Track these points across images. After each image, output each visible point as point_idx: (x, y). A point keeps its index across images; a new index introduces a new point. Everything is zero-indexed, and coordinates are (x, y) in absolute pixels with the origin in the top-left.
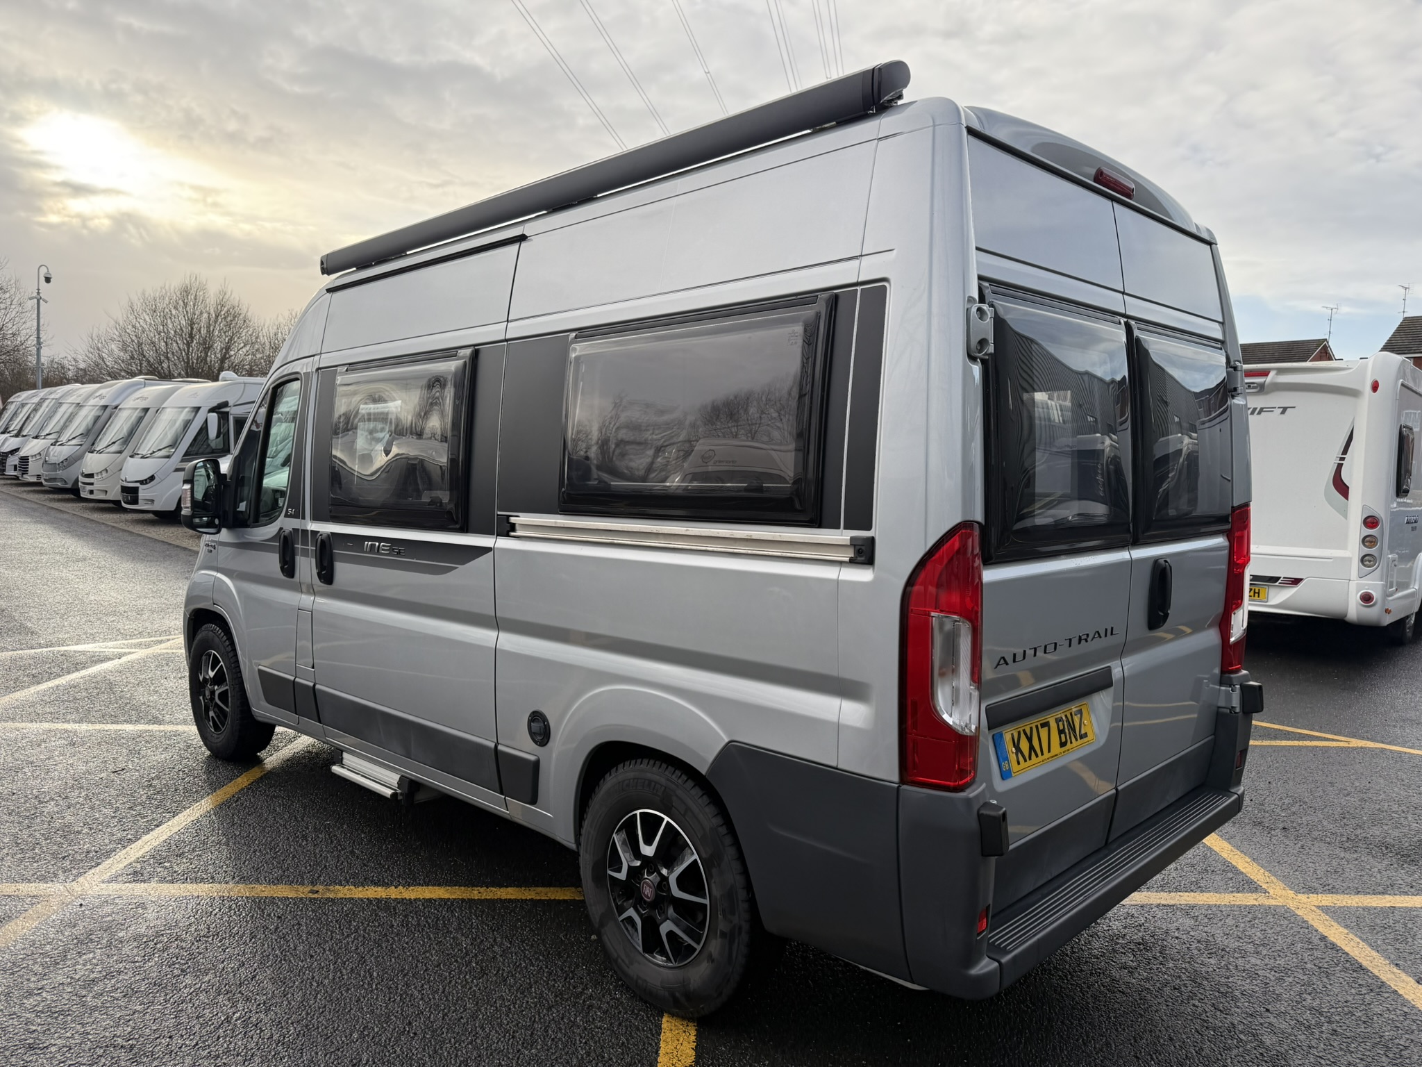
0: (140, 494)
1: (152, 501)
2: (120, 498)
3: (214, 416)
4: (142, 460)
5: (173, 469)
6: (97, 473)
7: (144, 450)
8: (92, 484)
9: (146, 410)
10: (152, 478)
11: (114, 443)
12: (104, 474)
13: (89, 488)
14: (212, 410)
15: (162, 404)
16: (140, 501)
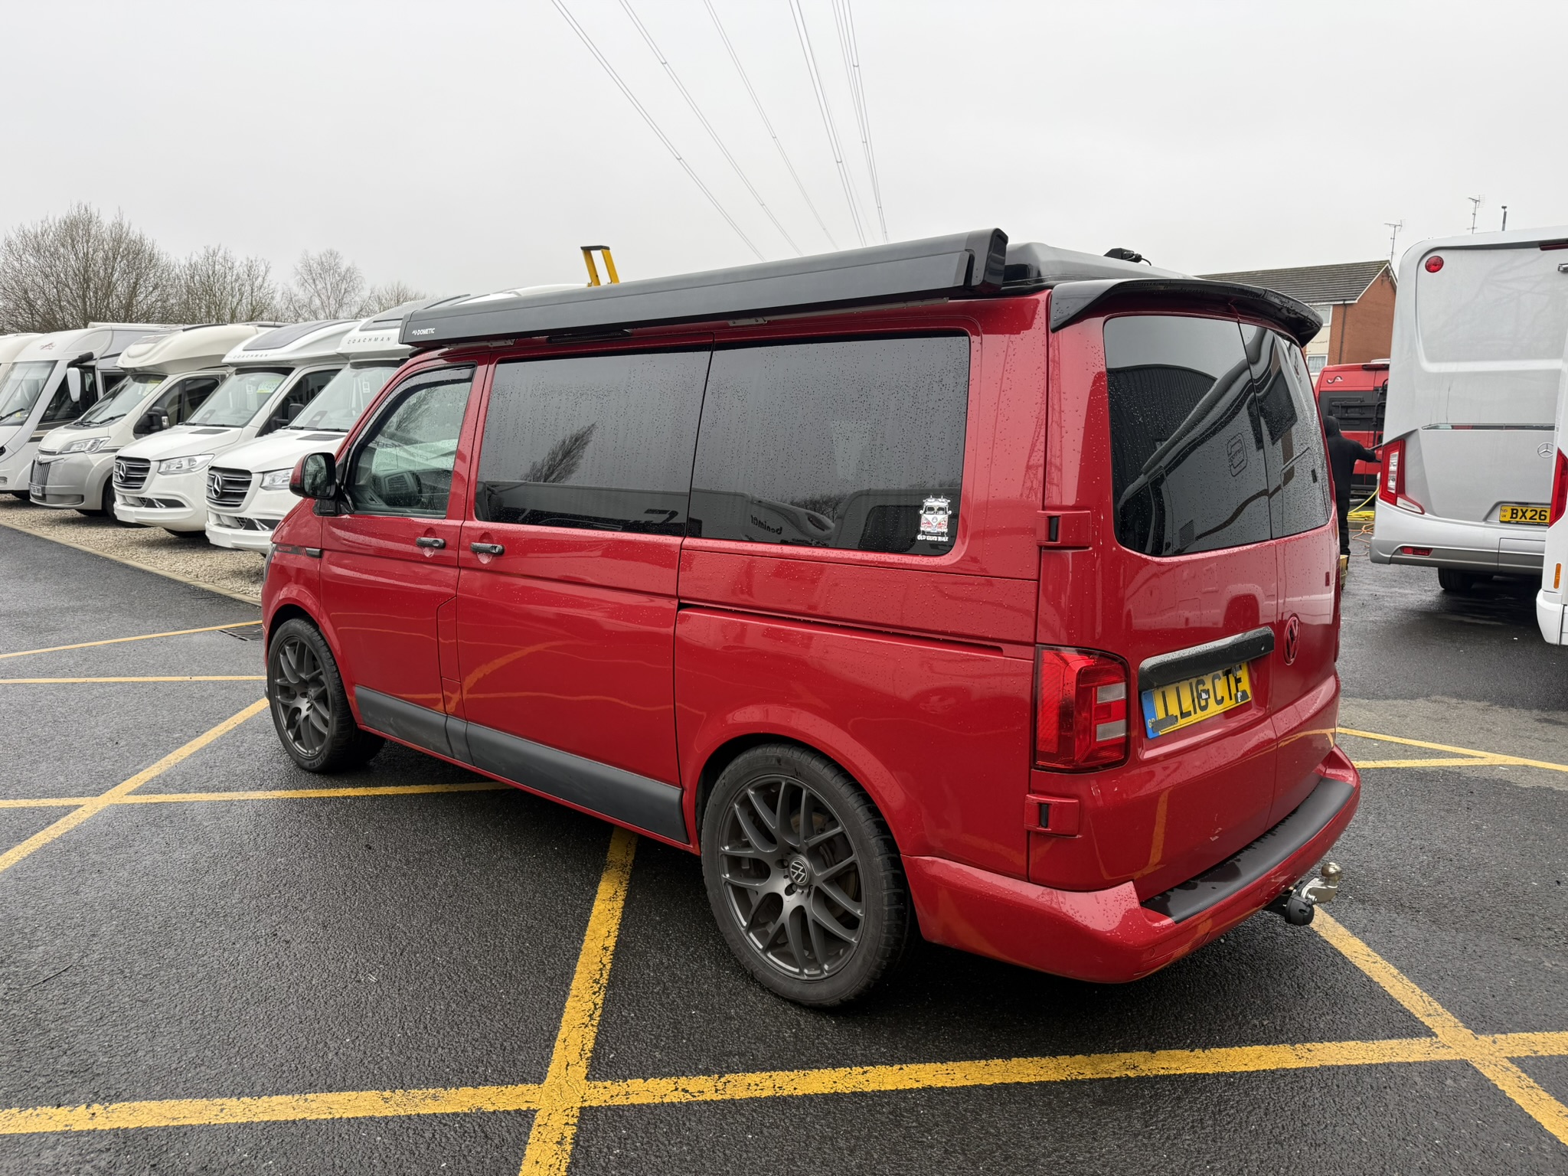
3: (76, 370)
5: (28, 438)
14: (72, 364)
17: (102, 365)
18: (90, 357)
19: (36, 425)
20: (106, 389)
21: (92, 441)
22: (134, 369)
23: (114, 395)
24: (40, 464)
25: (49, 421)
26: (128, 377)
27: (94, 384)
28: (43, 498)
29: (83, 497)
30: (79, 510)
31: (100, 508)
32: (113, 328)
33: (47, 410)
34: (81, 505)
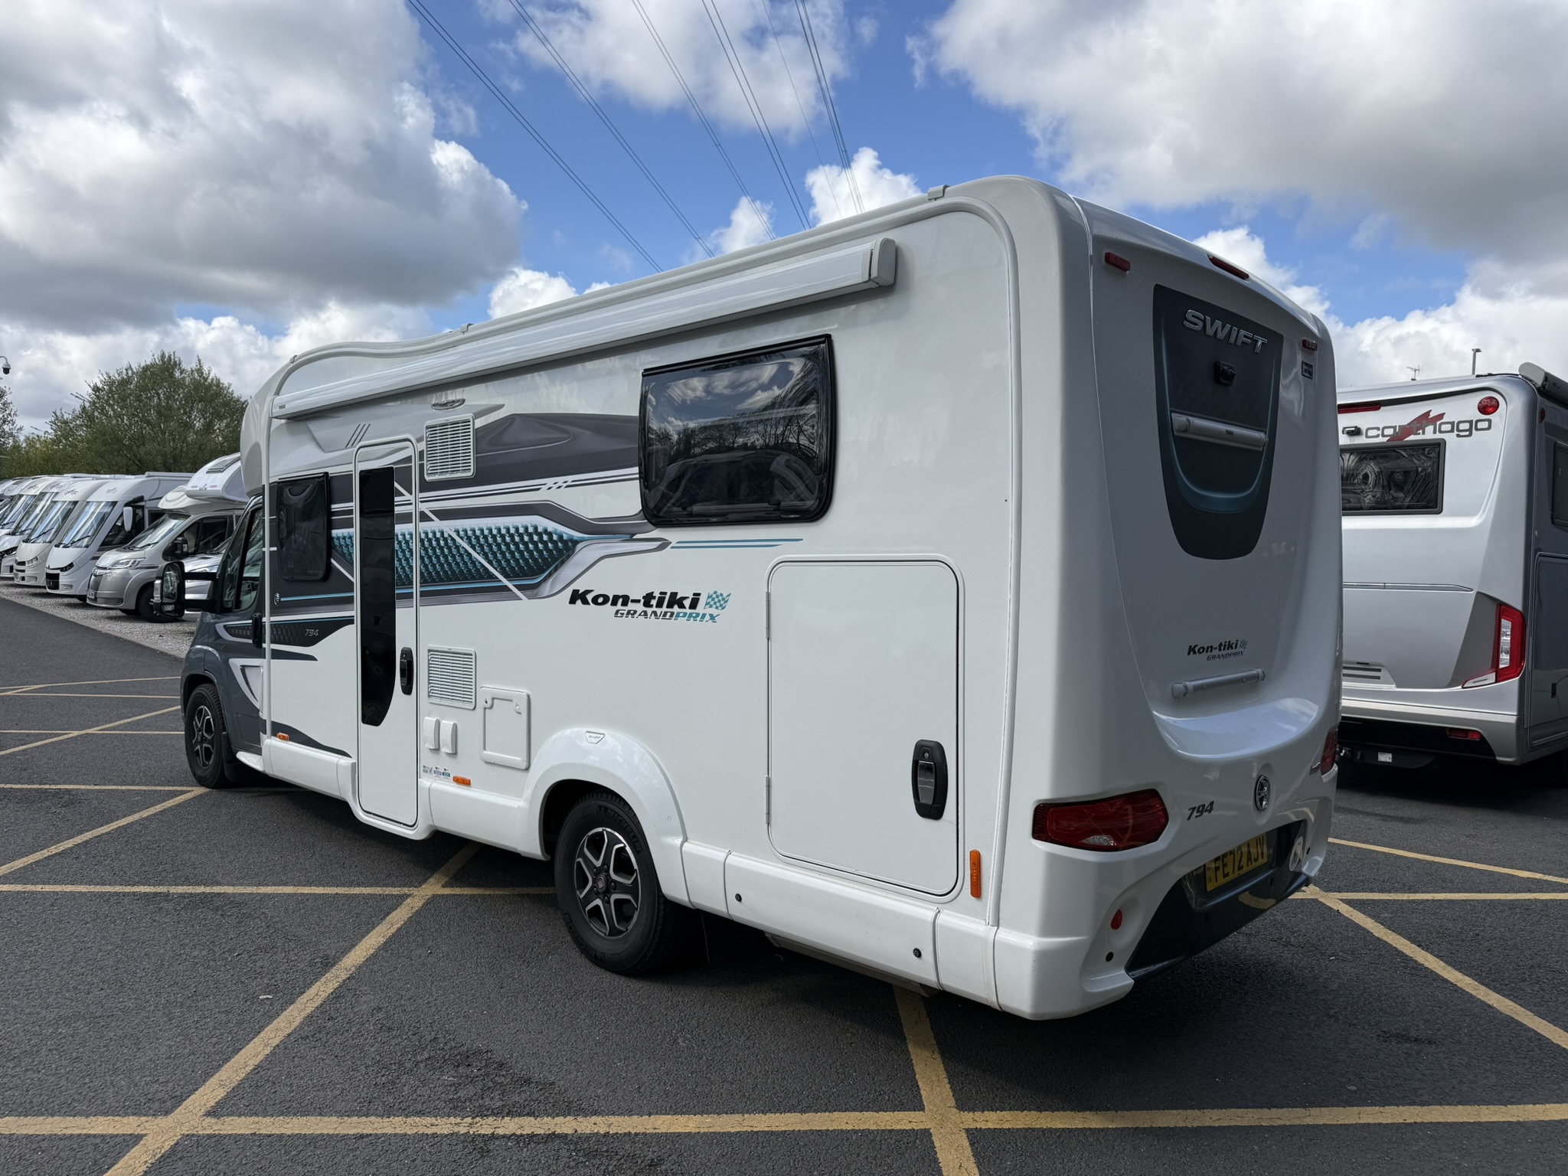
0: (60, 580)
1: (71, 586)
2: (45, 584)
3: (130, 508)
4: (64, 549)
5: (91, 557)
6: (28, 561)
7: (66, 541)
8: (23, 571)
9: (75, 503)
10: (71, 565)
11: (44, 533)
12: (35, 562)
13: (21, 574)
14: (127, 505)
15: (87, 498)
16: (60, 586)
17: (149, 505)
18: (141, 499)
19: (97, 547)
20: (152, 521)
21: (133, 561)
22: (170, 510)
23: (155, 527)
24: (96, 576)
25: (107, 545)
26: (166, 515)
27: (143, 518)
28: (95, 600)
29: (122, 600)
30: (122, 610)
31: (133, 608)
32: (161, 478)
33: (107, 537)
34: (121, 606)
